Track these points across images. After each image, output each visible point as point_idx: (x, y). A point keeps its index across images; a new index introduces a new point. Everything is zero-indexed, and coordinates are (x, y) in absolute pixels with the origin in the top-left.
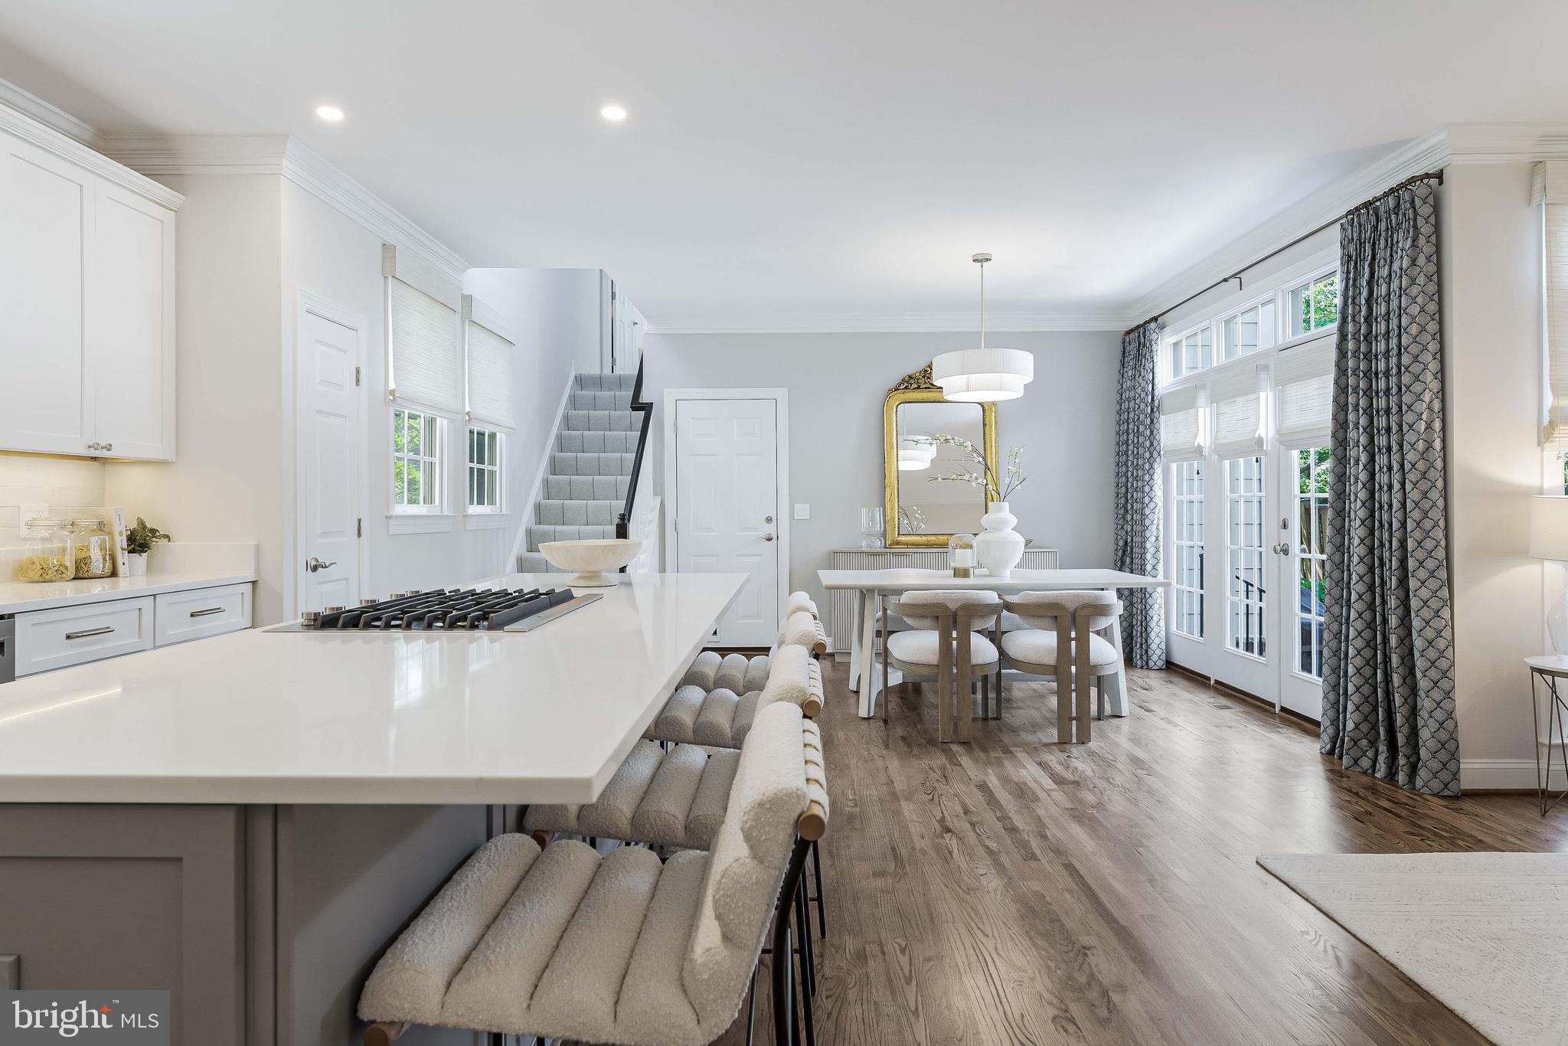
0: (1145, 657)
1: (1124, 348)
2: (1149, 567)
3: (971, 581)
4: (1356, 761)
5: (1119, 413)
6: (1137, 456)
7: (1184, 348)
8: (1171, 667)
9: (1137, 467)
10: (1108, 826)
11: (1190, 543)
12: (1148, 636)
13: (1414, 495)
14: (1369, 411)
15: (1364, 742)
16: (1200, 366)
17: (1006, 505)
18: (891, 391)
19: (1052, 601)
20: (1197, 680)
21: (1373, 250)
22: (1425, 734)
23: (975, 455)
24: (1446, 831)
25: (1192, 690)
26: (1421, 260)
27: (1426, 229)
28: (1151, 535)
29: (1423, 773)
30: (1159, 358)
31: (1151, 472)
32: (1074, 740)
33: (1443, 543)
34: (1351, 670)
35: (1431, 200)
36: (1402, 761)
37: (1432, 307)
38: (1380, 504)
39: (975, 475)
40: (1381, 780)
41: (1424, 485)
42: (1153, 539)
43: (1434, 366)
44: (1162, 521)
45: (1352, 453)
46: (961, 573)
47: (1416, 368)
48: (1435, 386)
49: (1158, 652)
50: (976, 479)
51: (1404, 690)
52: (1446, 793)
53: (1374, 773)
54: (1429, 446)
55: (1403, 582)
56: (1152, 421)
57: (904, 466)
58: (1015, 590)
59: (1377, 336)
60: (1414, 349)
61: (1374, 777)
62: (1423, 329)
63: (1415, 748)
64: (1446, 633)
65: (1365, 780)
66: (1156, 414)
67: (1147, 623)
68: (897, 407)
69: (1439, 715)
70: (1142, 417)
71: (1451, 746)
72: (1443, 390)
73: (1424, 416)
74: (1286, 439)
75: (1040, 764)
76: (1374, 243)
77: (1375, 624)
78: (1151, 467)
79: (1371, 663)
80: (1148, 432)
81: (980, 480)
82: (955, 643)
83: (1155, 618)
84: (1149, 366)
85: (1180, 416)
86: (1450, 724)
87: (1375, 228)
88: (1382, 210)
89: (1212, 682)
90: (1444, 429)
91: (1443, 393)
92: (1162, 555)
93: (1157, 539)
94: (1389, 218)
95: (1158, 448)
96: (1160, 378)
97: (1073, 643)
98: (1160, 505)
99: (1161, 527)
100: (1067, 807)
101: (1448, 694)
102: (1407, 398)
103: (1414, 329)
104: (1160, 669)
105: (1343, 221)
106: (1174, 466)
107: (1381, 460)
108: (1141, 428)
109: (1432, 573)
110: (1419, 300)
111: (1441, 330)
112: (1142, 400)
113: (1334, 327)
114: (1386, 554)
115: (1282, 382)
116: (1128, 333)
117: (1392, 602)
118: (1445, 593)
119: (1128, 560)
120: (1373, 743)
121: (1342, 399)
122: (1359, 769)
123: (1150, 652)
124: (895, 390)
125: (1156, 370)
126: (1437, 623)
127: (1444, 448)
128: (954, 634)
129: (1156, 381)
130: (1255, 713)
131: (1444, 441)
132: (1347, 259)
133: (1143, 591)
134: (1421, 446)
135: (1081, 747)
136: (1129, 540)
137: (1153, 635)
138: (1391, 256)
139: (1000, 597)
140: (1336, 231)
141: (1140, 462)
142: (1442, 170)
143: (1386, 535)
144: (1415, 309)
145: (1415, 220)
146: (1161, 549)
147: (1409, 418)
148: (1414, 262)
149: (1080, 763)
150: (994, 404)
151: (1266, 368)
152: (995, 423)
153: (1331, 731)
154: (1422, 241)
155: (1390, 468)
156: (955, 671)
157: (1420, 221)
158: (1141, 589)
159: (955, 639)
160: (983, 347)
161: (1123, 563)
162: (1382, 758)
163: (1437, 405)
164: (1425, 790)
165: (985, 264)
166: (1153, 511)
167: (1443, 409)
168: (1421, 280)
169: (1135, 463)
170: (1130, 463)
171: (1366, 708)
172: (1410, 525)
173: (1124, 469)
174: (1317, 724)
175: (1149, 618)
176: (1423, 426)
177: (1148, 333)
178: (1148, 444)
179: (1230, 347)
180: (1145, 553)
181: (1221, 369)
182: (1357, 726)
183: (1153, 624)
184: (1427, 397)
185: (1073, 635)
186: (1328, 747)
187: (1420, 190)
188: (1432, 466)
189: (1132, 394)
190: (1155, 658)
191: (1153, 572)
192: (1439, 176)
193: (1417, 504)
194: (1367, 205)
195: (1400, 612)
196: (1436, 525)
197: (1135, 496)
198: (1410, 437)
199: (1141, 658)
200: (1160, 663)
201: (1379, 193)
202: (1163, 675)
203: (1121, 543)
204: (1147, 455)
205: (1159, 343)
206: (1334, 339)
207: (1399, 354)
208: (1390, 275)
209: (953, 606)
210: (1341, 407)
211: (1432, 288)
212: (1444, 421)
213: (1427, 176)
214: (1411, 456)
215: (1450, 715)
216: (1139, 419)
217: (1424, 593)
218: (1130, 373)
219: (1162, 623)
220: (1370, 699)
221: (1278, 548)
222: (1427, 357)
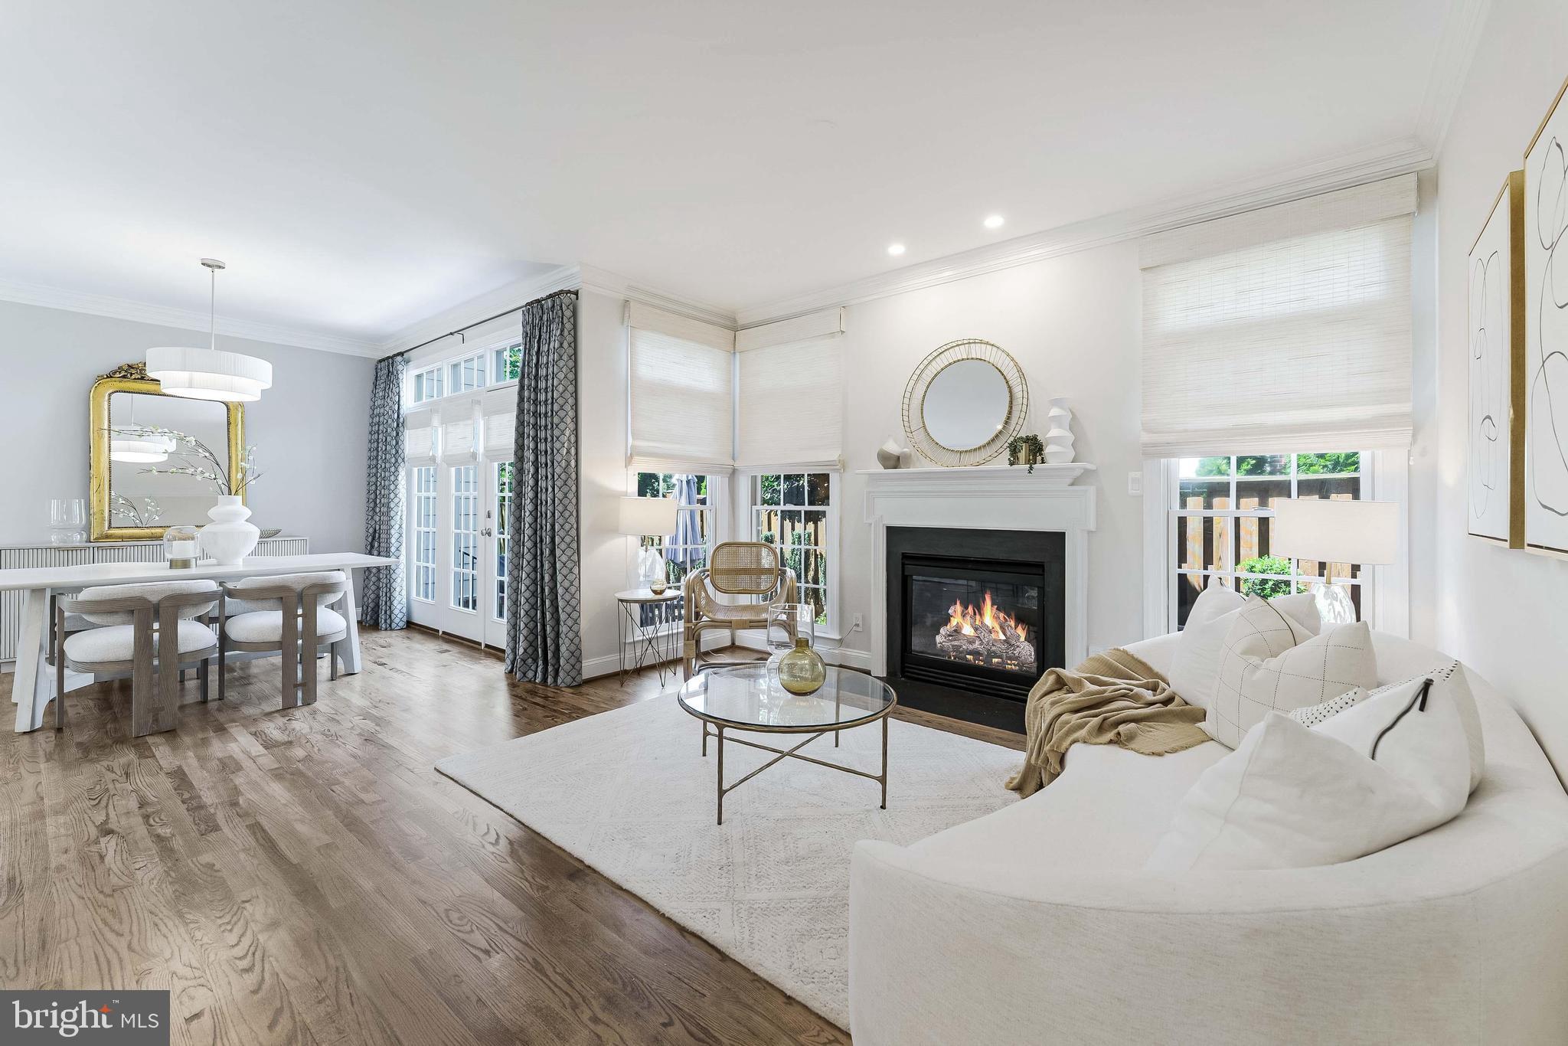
0: (388, 621)
1: (377, 373)
2: (393, 549)
3: (193, 571)
4: (525, 674)
5: (371, 425)
6: (385, 461)
7: (425, 378)
8: (410, 626)
9: (385, 469)
10: (310, 774)
11: (426, 529)
12: (391, 603)
13: (559, 495)
14: (535, 438)
15: (530, 660)
16: (435, 395)
17: (239, 498)
18: (101, 377)
19: (278, 584)
20: (429, 632)
21: (540, 332)
22: (563, 649)
23: (200, 450)
24: (568, 709)
25: (423, 641)
26: (565, 345)
27: (568, 326)
28: (395, 523)
29: (561, 674)
30: (404, 385)
31: (396, 474)
32: (299, 703)
33: (575, 526)
34: (523, 613)
35: (571, 307)
36: (550, 669)
37: (571, 376)
38: (541, 501)
39: (200, 469)
40: (539, 684)
41: (565, 489)
42: (397, 527)
43: (571, 414)
44: (405, 513)
45: (526, 466)
46: (179, 564)
47: (562, 414)
48: (572, 426)
49: (400, 615)
50: (202, 473)
51: (552, 623)
52: (575, 684)
53: (535, 679)
54: (568, 464)
55: (553, 552)
56: (397, 434)
57: (116, 456)
58: (239, 576)
59: (540, 390)
60: (561, 401)
61: (536, 683)
62: (566, 389)
63: (558, 658)
64: (576, 583)
65: (529, 686)
66: (401, 429)
67: (391, 593)
68: (110, 395)
69: (571, 635)
70: (389, 430)
71: (577, 654)
72: (576, 429)
73: (566, 445)
74: (491, 454)
75: (255, 734)
76: (540, 328)
77: (536, 582)
78: (397, 470)
79: (534, 607)
80: (394, 442)
81: (207, 475)
82: (156, 636)
83: (398, 589)
84: (395, 390)
85: (420, 431)
86: (576, 641)
87: (541, 318)
88: (545, 306)
89: (440, 633)
90: (577, 454)
91: (576, 431)
92: (404, 539)
93: (400, 527)
94: (548, 313)
95: (402, 456)
96: (405, 400)
97: (300, 620)
98: (404, 500)
99: (404, 517)
100: (273, 767)
101: (576, 622)
102: (556, 432)
103: (561, 388)
104: (402, 629)
105: (524, 309)
106: (415, 470)
107: (542, 472)
108: (389, 439)
109: (569, 546)
110: (564, 370)
111: (576, 391)
112: (390, 417)
113: (516, 380)
114: (544, 534)
115: (487, 414)
116: (380, 361)
117: (546, 566)
118: (575, 557)
119: (376, 545)
120: (535, 661)
121: (521, 430)
122: (527, 680)
123: (393, 616)
124: (108, 377)
125: (401, 394)
126: (571, 577)
127: (577, 466)
128: (156, 626)
129: (401, 403)
130: (467, 652)
131: (577, 461)
132: (526, 335)
133: (388, 568)
134: (563, 464)
135: (306, 709)
136: (377, 528)
137: (395, 603)
138: (550, 338)
139: (221, 584)
140: (519, 314)
141: (388, 465)
142: (578, 291)
143: (544, 522)
144: (561, 376)
145: (562, 319)
146: (404, 535)
147: (557, 445)
148: (561, 345)
149: (301, 722)
150: (241, 405)
151: (479, 402)
152: (242, 422)
153: (511, 657)
154: (566, 333)
155: (547, 477)
156: (156, 662)
157: (565, 320)
158: (387, 566)
159: (156, 631)
160: (213, 348)
161: (372, 547)
162: (539, 669)
163: (573, 439)
164: (563, 685)
165: (216, 270)
166: (397, 505)
167: (576, 441)
168: (565, 357)
169: (383, 466)
170: (379, 466)
171: (531, 638)
172: (557, 514)
173: (374, 470)
174: (503, 651)
175: (392, 590)
176: (565, 451)
177: (395, 365)
178: (394, 451)
179: (456, 386)
180: (390, 538)
181: (450, 400)
182: (525, 650)
183: (396, 594)
184: (567, 433)
185: (300, 612)
186: (510, 667)
187: (565, 299)
188: (569, 477)
189: (382, 410)
190: (397, 620)
191: (396, 553)
192: (576, 293)
193: (561, 501)
194: (538, 301)
195: (550, 571)
196: (571, 514)
197: (382, 492)
198: (558, 458)
199: (385, 622)
200: (401, 624)
201: (544, 296)
202: (403, 633)
203: (371, 530)
204: (393, 460)
205: (405, 373)
206: (516, 389)
207: (552, 403)
208: (548, 350)
209: (154, 599)
210: (520, 435)
211: (571, 364)
212: (577, 449)
213: (569, 292)
214: (558, 470)
215: (577, 634)
216: (387, 431)
217: (564, 558)
218: (381, 394)
219: (404, 593)
220: (533, 632)
221: (484, 532)
222: (567, 407)
